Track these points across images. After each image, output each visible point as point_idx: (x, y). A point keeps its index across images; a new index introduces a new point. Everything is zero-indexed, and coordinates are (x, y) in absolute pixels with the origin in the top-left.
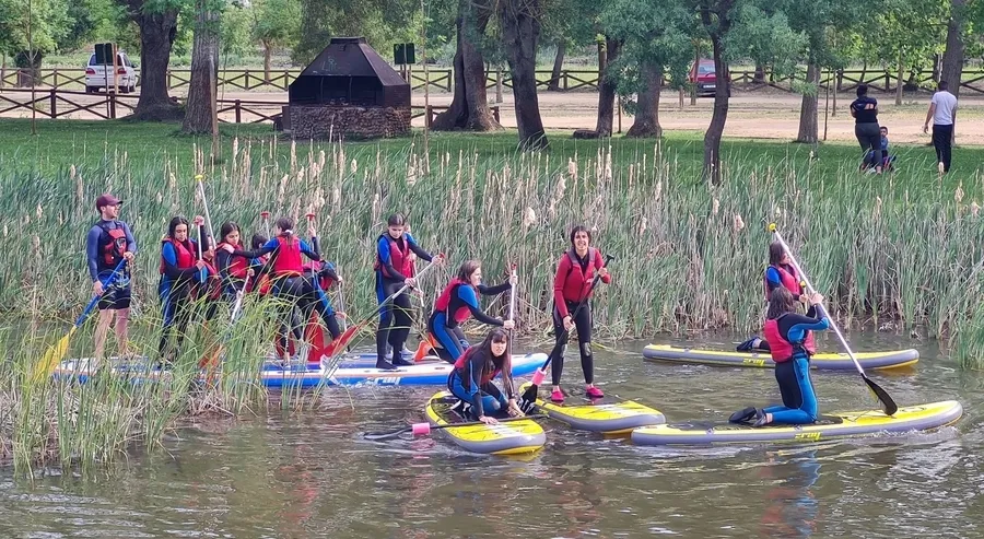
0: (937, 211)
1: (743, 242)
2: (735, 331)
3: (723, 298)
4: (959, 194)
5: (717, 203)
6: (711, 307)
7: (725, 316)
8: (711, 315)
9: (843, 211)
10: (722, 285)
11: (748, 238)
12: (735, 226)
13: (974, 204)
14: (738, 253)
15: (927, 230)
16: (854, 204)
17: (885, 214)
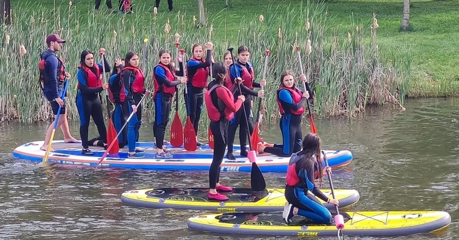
0: (153, 40)
1: (26, 63)
2: (22, 122)
3: (14, 99)
4: (167, 28)
5: (8, 37)
6: (5, 106)
7: (15, 112)
8: (5, 112)
9: (92, 41)
10: (13, 91)
11: (30, 60)
12: (21, 52)
13: (177, 35)
14: (23, 70)
15: (147, 52)
16: (99, 35)
17: (119, 43)
